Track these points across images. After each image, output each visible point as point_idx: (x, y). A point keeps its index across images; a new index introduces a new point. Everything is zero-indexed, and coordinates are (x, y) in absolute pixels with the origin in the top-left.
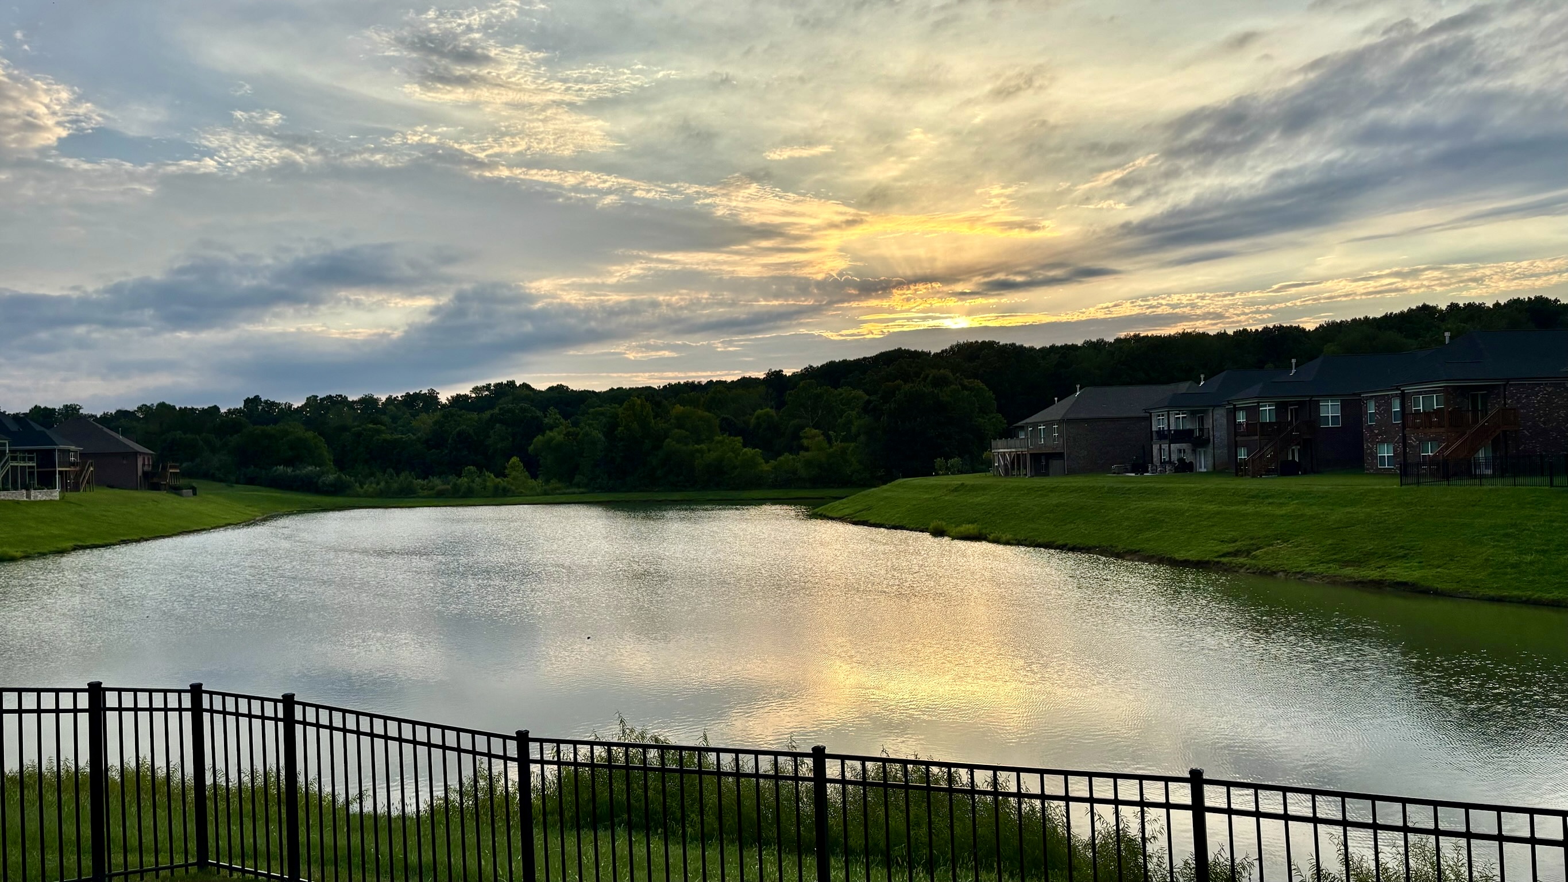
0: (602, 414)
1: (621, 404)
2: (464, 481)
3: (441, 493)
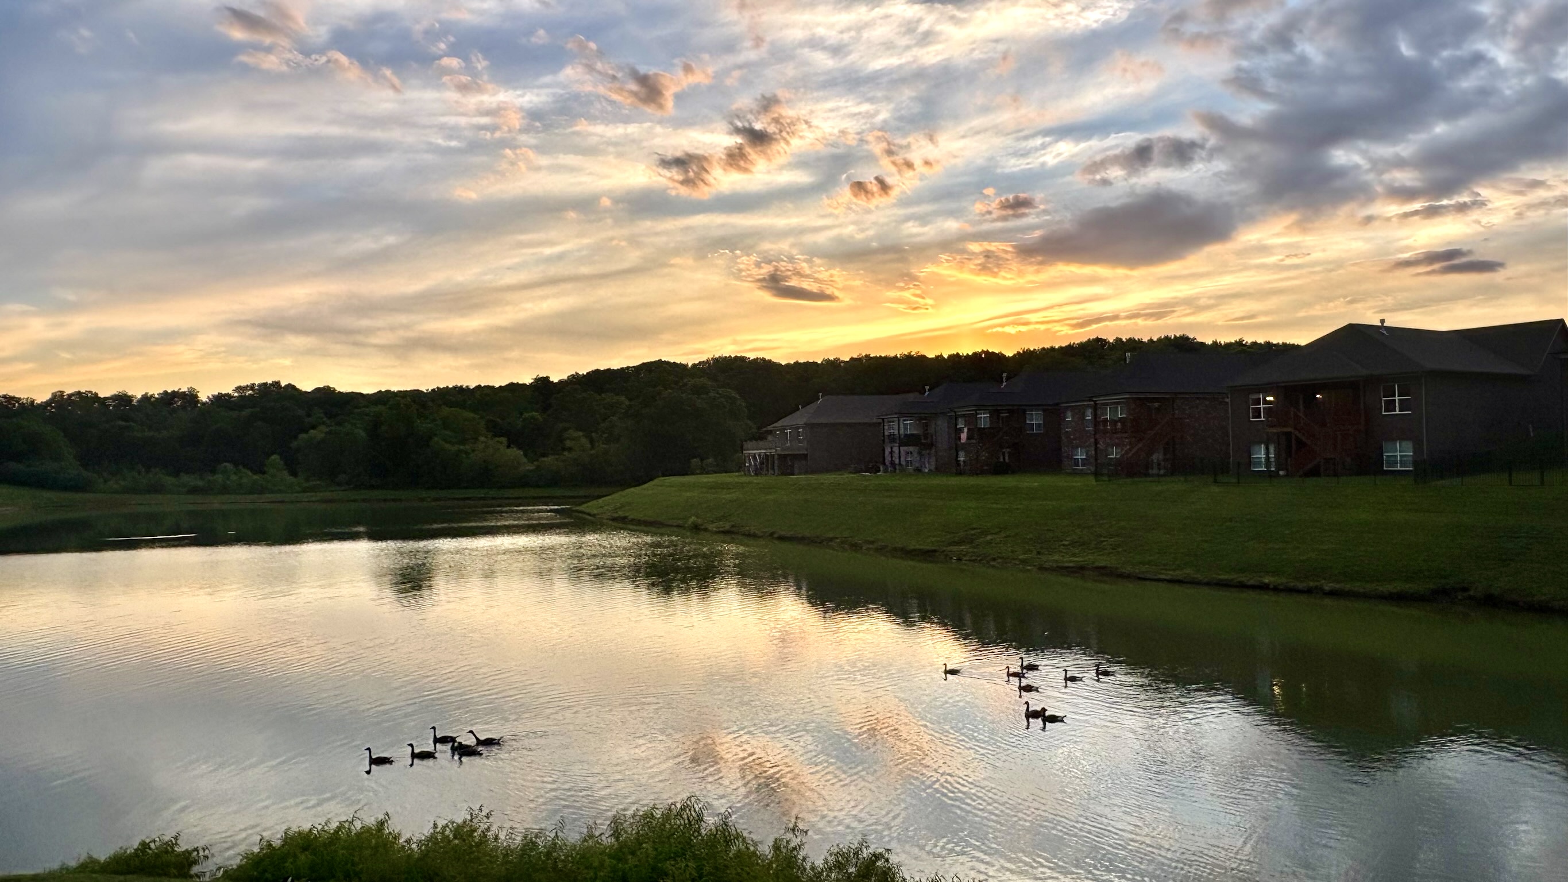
2: (219, 478)
3: (194, 491)
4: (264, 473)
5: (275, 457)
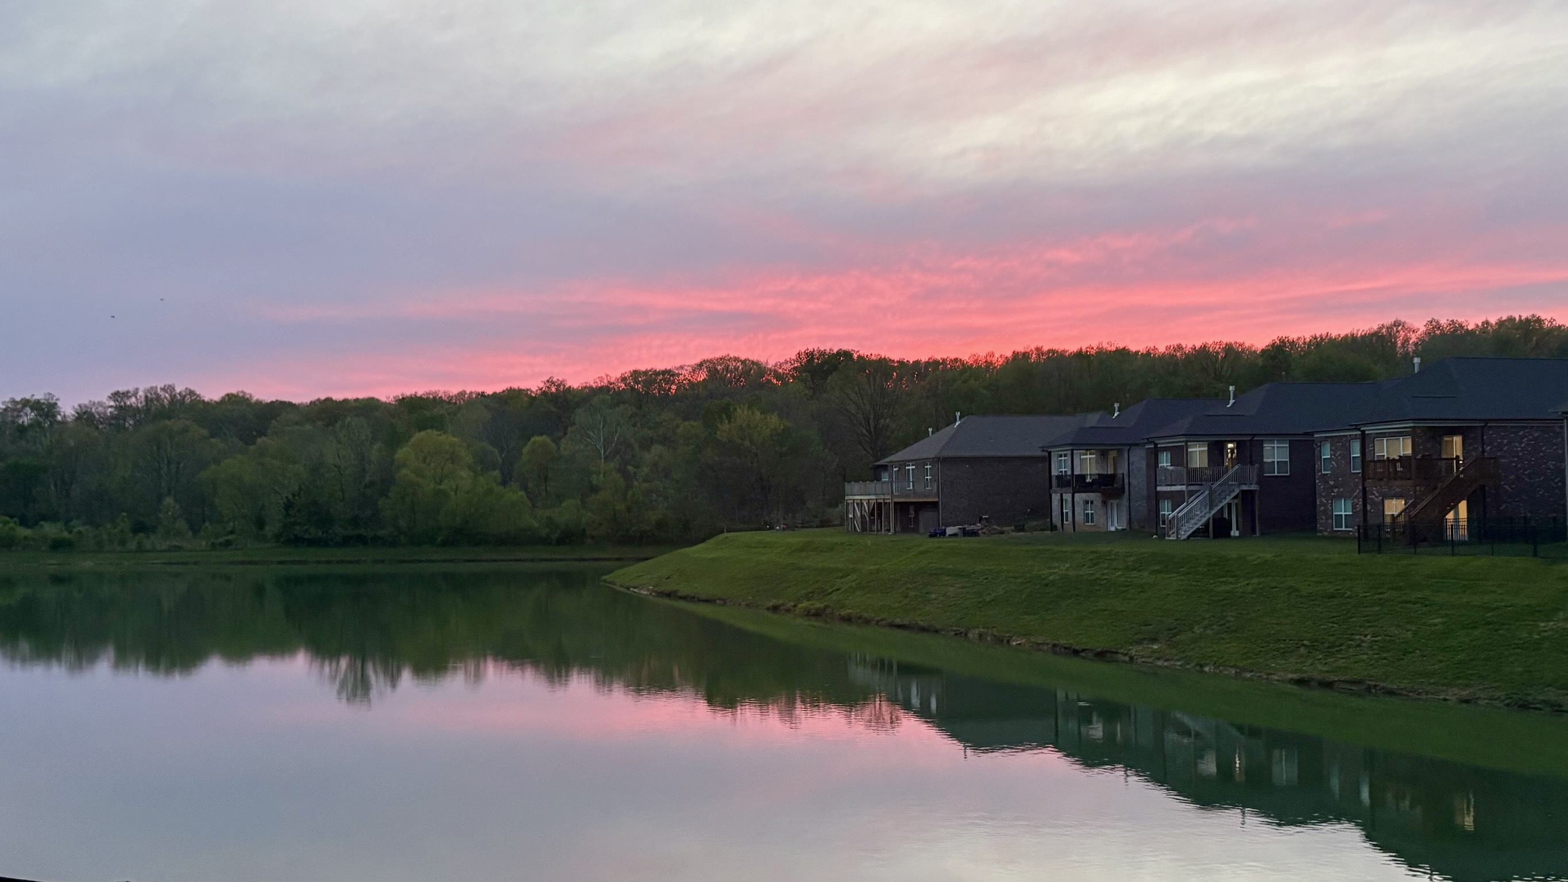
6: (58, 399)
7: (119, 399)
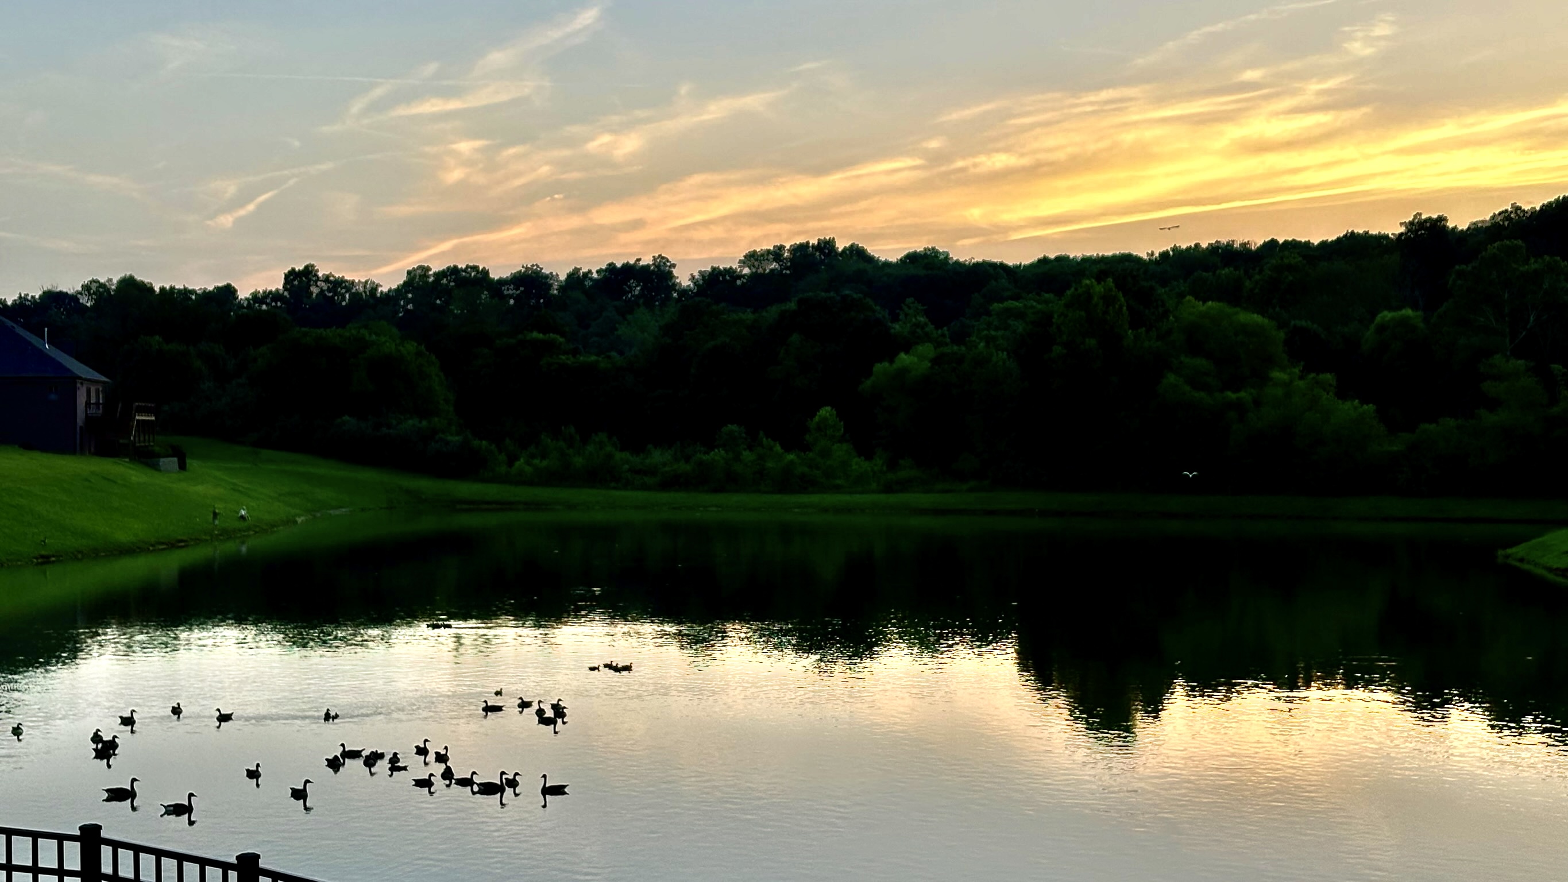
0: (1020, 315)
1: (1060, 293)
2: (718, 455)
3: (671, 483)
4: (806, 448)
5: (825, 411)
6: (674, 266)
7: (756, 264)
